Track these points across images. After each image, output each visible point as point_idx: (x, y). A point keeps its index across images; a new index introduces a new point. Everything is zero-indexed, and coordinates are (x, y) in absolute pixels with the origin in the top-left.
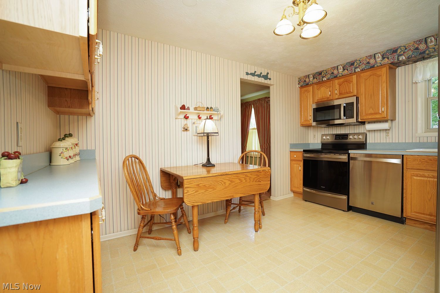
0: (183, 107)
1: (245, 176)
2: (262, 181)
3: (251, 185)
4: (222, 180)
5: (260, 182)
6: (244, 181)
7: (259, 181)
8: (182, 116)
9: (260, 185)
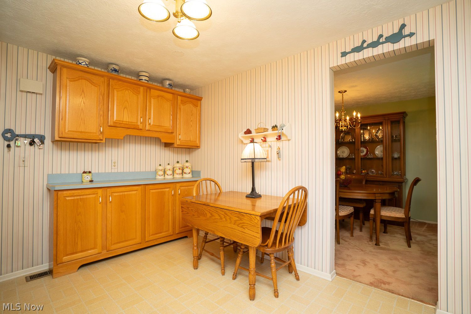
0: (248, 132)
1: (224, 213)
2: (246, 228)
3: (232, 228)
4: (204, 210)
5: (244, 228)
6: (224, 220)
7: (242, 227)
8: (248, 141)
9: (244, 234)
